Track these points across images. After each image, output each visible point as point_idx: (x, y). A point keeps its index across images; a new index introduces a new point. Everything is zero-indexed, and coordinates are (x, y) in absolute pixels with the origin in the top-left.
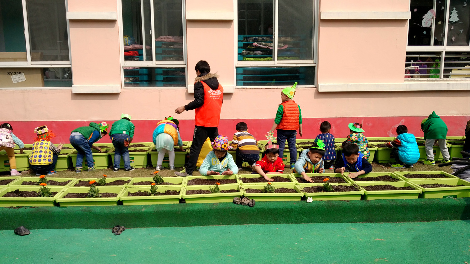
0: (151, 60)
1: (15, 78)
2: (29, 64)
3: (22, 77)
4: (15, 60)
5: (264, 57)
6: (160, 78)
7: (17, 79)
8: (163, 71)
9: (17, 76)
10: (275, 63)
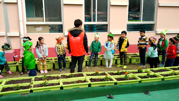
0: (95, 21)
1: (38, 29)
2: (45, 23)
3: (40, 29)
4: (38, 21)
5: (133, 20)
6: (96, 29)
7: (39, 30)
8: (97, 26)
9: (39, 28)
10: (141, 22)
